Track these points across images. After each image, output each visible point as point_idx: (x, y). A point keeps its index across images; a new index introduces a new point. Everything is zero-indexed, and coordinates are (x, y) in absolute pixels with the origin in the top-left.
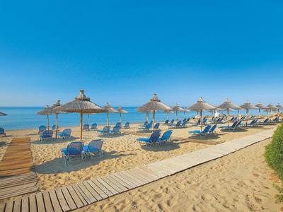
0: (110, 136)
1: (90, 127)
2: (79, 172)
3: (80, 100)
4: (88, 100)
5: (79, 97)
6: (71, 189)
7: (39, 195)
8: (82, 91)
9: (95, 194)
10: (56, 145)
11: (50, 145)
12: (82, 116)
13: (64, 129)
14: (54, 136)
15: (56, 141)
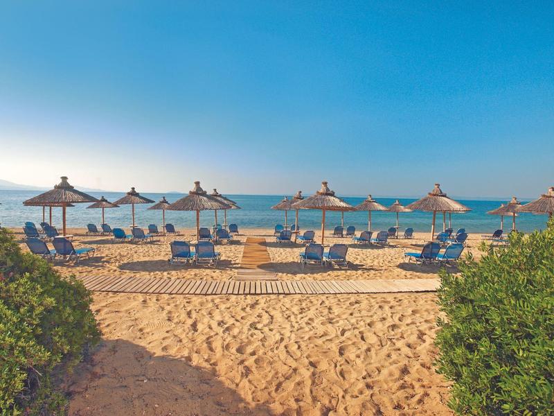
0: (372, 246)
1: (345, 232)
2: (315, 275)
3: (322, 194)
4: (332, 194)
5: (321, 191)
6: (304, 283)
7: (278, 283)
8: (325, 184)
9: (324, 289)
10: (295, 249)
11: (288, 250)
12: (324, 214)
13: (305, 231)
14: (293, 239)
15: (294, 245)
